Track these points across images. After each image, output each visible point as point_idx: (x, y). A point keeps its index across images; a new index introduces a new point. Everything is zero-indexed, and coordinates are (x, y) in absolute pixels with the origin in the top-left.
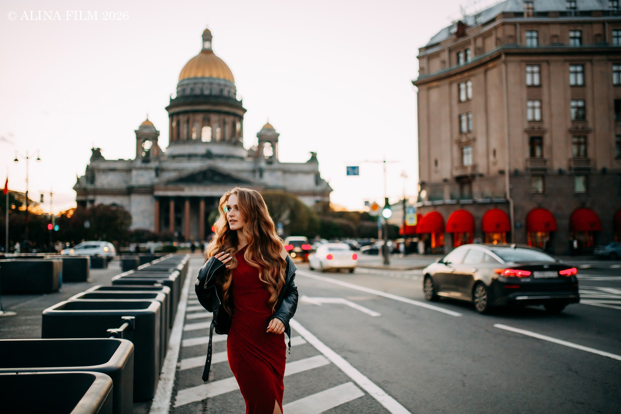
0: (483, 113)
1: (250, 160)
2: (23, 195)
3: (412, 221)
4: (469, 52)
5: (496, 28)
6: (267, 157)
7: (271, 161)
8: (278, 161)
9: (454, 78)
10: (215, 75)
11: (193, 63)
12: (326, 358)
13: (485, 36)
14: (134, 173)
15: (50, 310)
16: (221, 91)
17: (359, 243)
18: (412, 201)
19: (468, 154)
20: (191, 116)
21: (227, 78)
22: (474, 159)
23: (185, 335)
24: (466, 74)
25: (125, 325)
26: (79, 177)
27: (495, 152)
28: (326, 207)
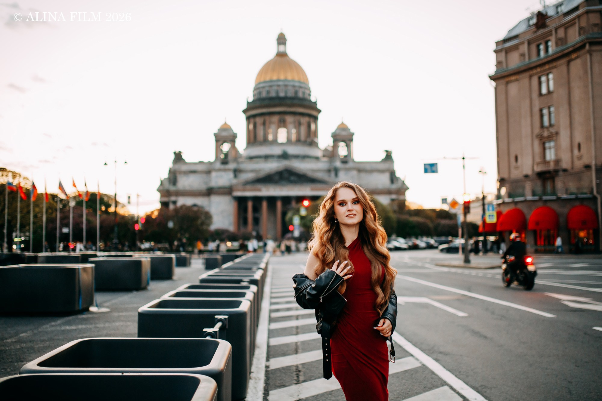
0: (566, 106)
1: (325, 159)
2: (112, 197)
3: (492, 219)
4: (550, 44)
5: (579, 17)
6: (342, 156)
7: (345, 160)
8: (353, 161)
9: (534, 71)
10: (290, 78)
11: (269, 67)
12: (417, 359)
13: (567, 26)
14: (214, 174)
15: (145, 308)
16: (296, 92)
17: (436, 241)
18: (491, 198)
19: (550, 148)
20: (267, 118)
21: (302, 81)
22: (556, 155)
23: (271, 334)
24: (547, 67)
25: (219, 325)
26: (162, 179)
27: (579, 146)
28: (402, 205)
